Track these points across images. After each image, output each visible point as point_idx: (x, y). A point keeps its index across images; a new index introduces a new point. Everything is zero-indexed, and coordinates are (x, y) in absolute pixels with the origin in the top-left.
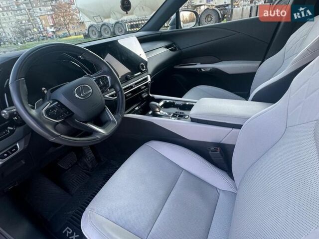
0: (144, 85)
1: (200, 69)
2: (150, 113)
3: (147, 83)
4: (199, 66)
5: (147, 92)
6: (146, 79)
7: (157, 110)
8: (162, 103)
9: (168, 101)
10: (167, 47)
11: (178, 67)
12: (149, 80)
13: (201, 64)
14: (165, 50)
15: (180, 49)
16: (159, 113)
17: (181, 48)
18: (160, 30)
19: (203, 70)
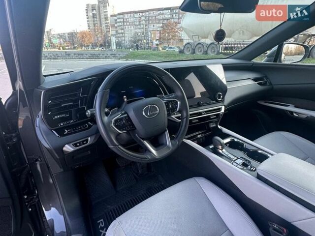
0: (215, 115)
1: (292, 113)
2: (211, 147)
3: (219, 114)
4: (291, 108)
5: (216, 123)
6: (219, 110)
7: (220, 147)
8: (228, 140)
9: (236, 140)
10: (255, 80)
11: (263, 103)
12: (223, 111)
13: (295, 107)
14: (251, 82)
15: (271, 84)
16: (220, 151)
17: (273, 83)
18: (252, 61)
19: (295, 115)
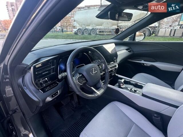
0: (114, 69)
1: (143, 64)
2: (117, 84)
3: (116, 68)
4: (143, 62)
6: (116, 66)
7: (122, 85)
8: (123, 81)
9: (126, 80)
10: (127, 50)
11: (130, 60)
13: (144, 61)
14: (125, 51)
15: (133, 51)
16: (122, 87)
17: (134, 51)
18: (123, 40)
19: (145, 65)
